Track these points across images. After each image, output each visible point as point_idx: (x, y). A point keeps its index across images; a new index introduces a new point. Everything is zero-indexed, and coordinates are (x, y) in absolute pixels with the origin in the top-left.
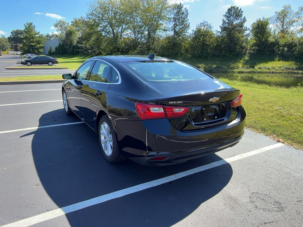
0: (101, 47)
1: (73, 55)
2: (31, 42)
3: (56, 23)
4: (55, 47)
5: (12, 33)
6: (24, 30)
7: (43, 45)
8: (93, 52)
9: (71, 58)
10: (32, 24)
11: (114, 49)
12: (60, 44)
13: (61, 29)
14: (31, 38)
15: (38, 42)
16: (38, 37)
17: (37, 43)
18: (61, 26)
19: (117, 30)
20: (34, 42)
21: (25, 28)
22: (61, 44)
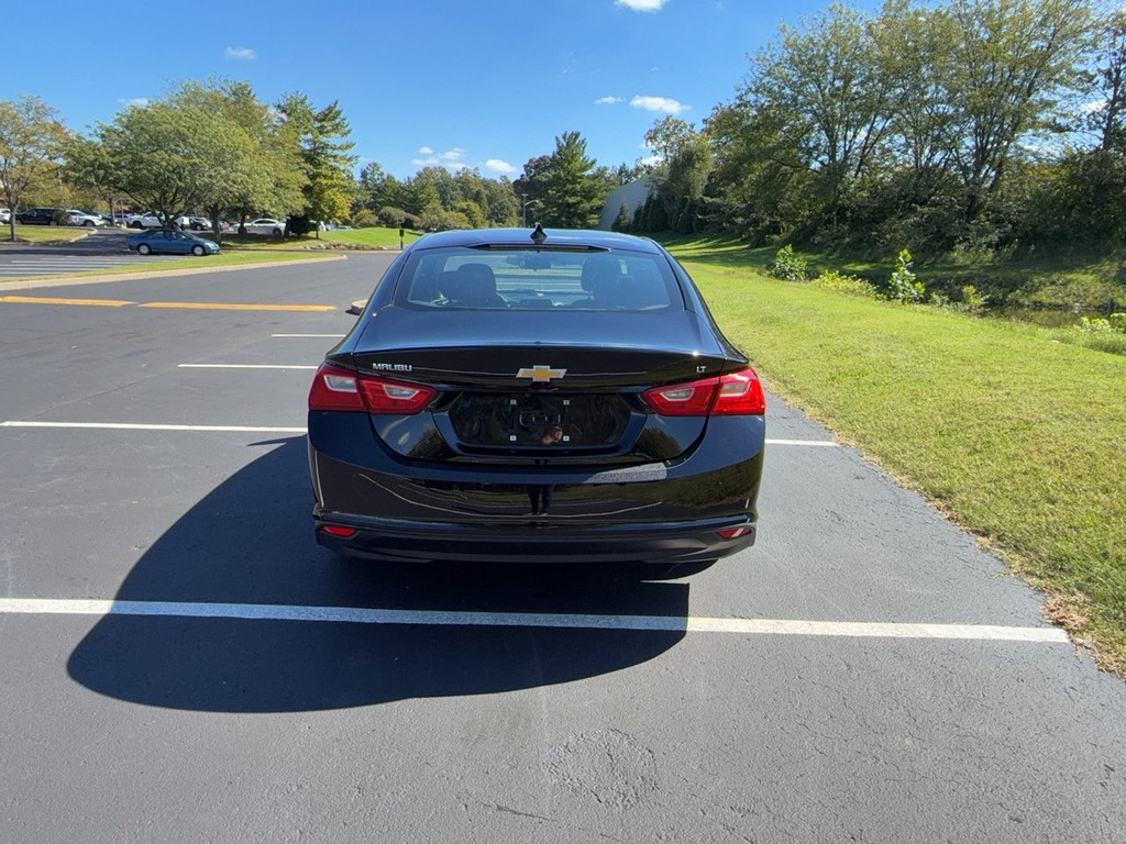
0: (780, 206)
1: (687, 233)
2: (567, 192)
3: (653, 127)
4: (635, 208)
5: (526, 166)
6: (554, 157)
7: (600, 203)
8: (749, 225)
9: (679, 244)
10: (577, 135)
11: (827, 210)
12: (650, 199)
13: (665, 147)
14: (568, 180)
15: (588, 194)
16: (588, 177)
17: (584, 197)
18: (667, 137)
19: (849, 138)
20: (574, 194)
21: (555, 149)
22: (655, 197)
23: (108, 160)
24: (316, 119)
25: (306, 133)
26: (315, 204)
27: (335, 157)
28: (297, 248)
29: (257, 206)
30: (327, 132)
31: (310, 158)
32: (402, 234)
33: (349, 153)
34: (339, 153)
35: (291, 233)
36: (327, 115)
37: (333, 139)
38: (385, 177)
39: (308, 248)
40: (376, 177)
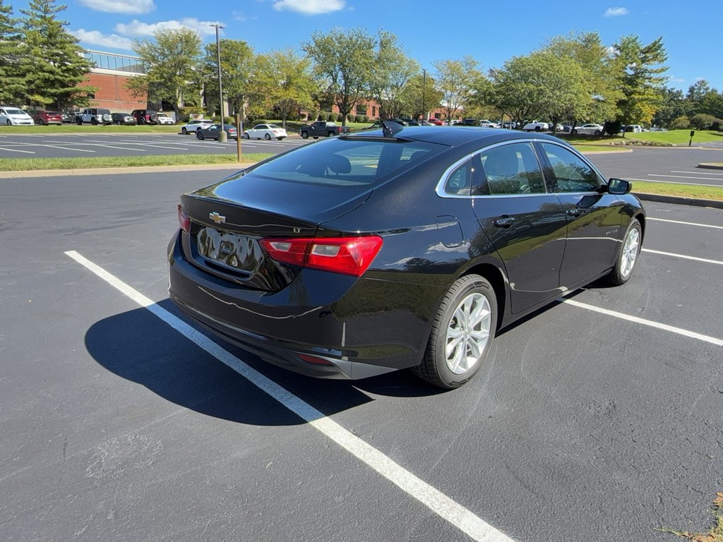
23: (493, 90)
24: (642, 52)
25: (632, 63)
26: (626, 112)
27: (650, 78)
28: (605, 144)
29: (578, 116)
30: (649, 61)
31: (631, 81)
32: (692, 134)
33: (662, 75)
34: (654, 76)
35: (606, 134)
36: (651, 48)
37: (654, 66)
38: (710, 90)
39: (613, 144)
40: (702, 91)
